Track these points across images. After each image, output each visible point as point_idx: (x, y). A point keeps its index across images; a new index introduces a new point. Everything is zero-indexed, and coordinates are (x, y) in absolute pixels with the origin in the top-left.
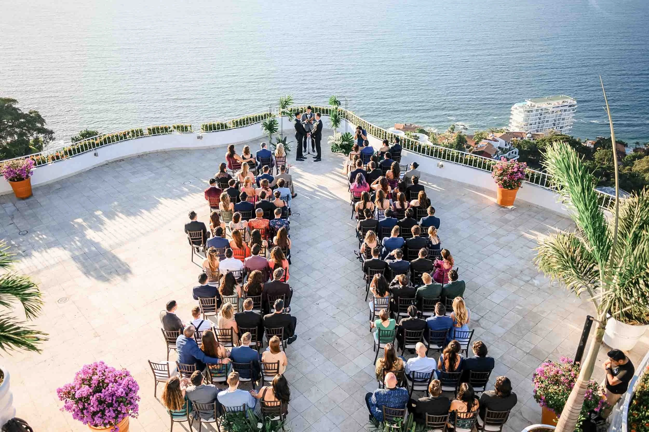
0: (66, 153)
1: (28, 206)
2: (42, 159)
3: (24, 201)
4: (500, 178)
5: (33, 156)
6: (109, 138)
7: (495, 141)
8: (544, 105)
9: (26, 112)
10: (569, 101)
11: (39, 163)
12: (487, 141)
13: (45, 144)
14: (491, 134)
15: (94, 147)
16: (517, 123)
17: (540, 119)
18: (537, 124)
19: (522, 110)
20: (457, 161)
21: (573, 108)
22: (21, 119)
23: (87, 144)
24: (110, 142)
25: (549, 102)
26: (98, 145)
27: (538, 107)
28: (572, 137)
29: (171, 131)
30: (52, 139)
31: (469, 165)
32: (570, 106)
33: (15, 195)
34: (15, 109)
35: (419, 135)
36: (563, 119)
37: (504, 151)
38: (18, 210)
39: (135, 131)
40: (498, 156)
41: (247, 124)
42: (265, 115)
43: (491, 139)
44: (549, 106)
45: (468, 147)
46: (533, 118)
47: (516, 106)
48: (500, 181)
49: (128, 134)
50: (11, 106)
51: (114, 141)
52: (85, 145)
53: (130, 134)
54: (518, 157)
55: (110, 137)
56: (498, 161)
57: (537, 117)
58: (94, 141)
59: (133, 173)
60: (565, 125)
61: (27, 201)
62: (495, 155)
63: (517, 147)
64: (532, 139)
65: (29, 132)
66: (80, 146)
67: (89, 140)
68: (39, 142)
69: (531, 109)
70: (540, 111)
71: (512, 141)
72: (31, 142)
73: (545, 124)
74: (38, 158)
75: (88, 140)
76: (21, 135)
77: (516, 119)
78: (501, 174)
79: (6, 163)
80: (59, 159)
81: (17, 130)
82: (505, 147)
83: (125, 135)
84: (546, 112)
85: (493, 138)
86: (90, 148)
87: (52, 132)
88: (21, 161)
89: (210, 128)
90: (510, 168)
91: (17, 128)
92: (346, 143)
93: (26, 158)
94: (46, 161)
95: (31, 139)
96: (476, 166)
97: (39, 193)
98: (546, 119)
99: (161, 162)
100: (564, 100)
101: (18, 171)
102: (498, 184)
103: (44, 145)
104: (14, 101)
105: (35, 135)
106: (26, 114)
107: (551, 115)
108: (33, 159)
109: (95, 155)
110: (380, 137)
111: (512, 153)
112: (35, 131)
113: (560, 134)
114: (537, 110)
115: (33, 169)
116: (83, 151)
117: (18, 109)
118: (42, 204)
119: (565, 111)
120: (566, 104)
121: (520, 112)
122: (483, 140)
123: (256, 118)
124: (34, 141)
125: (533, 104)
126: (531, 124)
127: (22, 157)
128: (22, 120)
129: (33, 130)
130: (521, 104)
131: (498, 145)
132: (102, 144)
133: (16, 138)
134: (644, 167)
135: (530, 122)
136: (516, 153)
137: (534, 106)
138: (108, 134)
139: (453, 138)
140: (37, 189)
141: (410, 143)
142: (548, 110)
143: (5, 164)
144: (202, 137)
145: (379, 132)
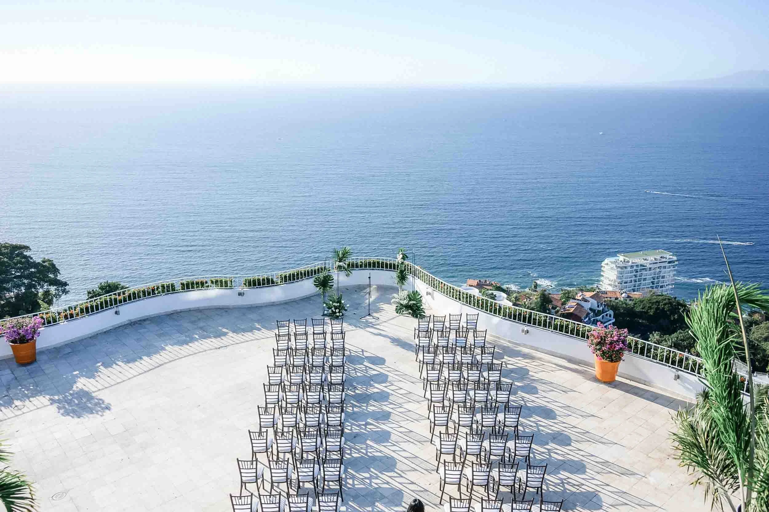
0: (82, 310)
1: (30, 374)
2: (53, 317)
3: (24, 368)
4: (598, 347)
5: (43, 313)
6: (134, 293)
7: (585, 301)
8: (639, 261)
9: (39, 260)
10: (668, 257)
11: (49, 322)
12: (576, 301)
13: (56, 297)
14: (581, 294)
15: (116, 303)
16: (610, 281)
17: (636, 276)
18: (633, 283)
19: (614, 266)
20: (545, 326)
21: (673, 264)
22: (31, 268)
23: (108, 300)
24: (135, 298)
25: (645, 258)
26: (120, 302)
27: (633, 263)
28: (675, 298)
29: (208, 286)
30: (65, 292)
31: (560, 331)
32: (670, 262)
33: (15, 360)
34: (26, 257)
35: (495, 293)
36: (663, 277)
37: (597, 313)
38: (16, 379)
39: (165, 286)
40: (589, 319)
41: (297, 279)
42: (318, 269)
43: (580, 298)
44: (646, 261)
45: (554, 308)
46: (628, 276)
47: (606, 261)
48: (598, 351)
49: (157, 289)
50: (22, 253)
51: (139, 297)
52: (106, 302)
53: (160, 290)
54: (614, 321)
55: (136, 292)
56: (593, 327)
57: (633, 274)
58: (117, 297)
59: (160, 336)
60: (666, 284)
61: (29, 367)
62: (586, 318)
63: (611, 309)
64: (628, 299)
65: (39, 284)
66: (99, 303)
67: (111, 295)
68: (49, 295)
69: (625, 266)
70: (635, 268)
71: (605, 301)
72: (40, 294)
73: (642, 282)
74: (48, 315)
75: (109, 296)
76: (29, 287)
77: (607, 276)
78: (598, 343)
79: (9, 321)
80: (73, 317)
81: (26, 281)
82: (598, 309)
83: (153, 290)
84: (643, 269)
85: (583, 298)
86: (111, 305)
87: (65, 284)
88: (27, 320)
89: (254, 284)
90: (609, 336)
91: (25, 279)
92: (412, 302)
93: (34, 316)
94: (58, 320)
95: (41, 291)
96: (568, 333)
97: (44, 357)
98: (643, 277)
99: (193, 322)
100: (662, 255)
101: (23, 331)
102: (595, 355)
103: (55, 299)
104: (27, 248)
105: (45, 287)
106: (39, 263)
107: (648, 272)
108: (42, 318)
109: (116, 313)
110: (453, 296)
111: (607, 315)
112: (46, 282)
113: (660, 294)
114: (631, 266)
115: (41, 329)
116: (102, 308)
117: (30, 257)
118: (47, 372)
119: (665, 267)
120: (664, 260)
121: (612, 268)
122: (571, 300)
123: (308, 272)
124: (43, 295)
125: (627, 259)
126: (626, 283)
127: (30, 315)
128: (33, 270)
129: (44, 281)
130: (613, 259)
131: (589, 306)
132: (125, 300)
133: (24, 291)
134: (763, 334)
135: (625, 280)
136: (610, 316)
137: (628, 262)
138: (133, 288)
139: (536, 297)
140: (42, 352)
141: (489, 305)
142: (644, 266)
143: (8, 323)
144: (244, 294)
145: (452, 291)
